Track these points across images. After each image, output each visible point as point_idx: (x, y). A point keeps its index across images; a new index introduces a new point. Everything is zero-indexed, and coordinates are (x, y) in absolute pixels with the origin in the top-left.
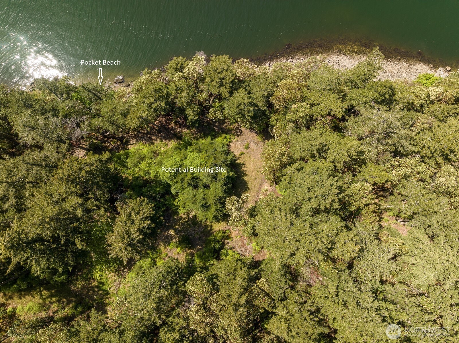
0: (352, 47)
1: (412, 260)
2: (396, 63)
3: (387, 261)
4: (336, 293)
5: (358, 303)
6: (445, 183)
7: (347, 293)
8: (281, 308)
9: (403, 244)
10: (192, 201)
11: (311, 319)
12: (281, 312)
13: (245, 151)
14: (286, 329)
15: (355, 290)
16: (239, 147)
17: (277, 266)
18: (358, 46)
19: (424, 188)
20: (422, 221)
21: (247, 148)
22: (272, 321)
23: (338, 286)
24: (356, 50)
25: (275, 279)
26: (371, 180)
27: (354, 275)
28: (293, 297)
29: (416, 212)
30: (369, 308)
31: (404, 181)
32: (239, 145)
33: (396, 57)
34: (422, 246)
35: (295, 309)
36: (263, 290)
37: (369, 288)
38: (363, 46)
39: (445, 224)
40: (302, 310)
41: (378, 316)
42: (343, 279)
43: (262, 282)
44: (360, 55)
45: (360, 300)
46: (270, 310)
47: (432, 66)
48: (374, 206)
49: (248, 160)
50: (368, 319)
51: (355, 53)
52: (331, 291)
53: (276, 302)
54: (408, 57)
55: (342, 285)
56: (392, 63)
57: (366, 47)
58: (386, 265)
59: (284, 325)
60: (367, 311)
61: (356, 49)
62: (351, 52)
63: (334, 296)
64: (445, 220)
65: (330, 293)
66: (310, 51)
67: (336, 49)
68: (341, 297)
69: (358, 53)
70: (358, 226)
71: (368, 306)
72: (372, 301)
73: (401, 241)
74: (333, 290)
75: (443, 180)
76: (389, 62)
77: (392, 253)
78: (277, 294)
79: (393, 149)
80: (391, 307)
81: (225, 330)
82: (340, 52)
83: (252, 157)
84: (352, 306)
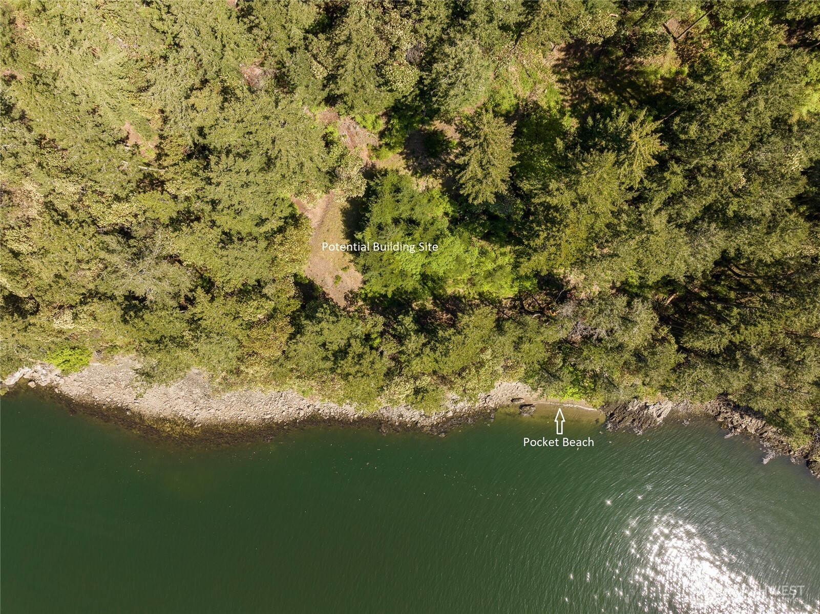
0: (172, 429)
1: (124, 83)
2: (109, 400)
3: (158, 82)
4: (225, 49)
5: (199, 34)
6: (69, 184)
7: (211, 47)
8: (297, 38)
9: (133, 105)
10: (414, 200)
11: (258, 18)
12: (297, 33)
13: (341, 273)
14: (290, 10)
15: (200, 50)
16: (348, 280)
17: (300, 93)
18: (164, 431)
19: (96, 182)
20: (105, 135)
21: (337, 278)
22: (311, 21)
23: (222, 58)
24: (168, 425)
25: (301, 76)
26: (166, 196)
27: (201, 72)
28: (280, 49)
29: (113, 147)
30: (185, 26)
31: (122, 194)
32: (348, 284)
33: (109, 409)
34: (109, 99)
35: (279, 34)
36: (319, 62)
37: (183, 52)
38: (156, 430)
39: (77, 125)
40: (269, 32)
41: (175, 13)
42: (215, 67)
43: (319, 73)
44: (161, 416)
45: (194, 36)
46: (310, 36)
47: (56, 390)
48: (165, 164)
49: (337, 259)
50: (187, 10)
51: (169, 420)
52: (230, 52)
53: (304, 46)
54: (91, 408)
55: (217, 60)
56: (115, 399)
57: (152, 428)
58: (158, 77)
59: (294, 14)
60: (188, 21)
61: (167, 427)
62: (175, 423)
63: (227, 45)
64: (77, 131)
65: (232, 50)
66: (237, 428)
67: (197, 429)
68: (218, 42)
69: (164, 420)
70: (189, 138)
71: (185, 28)
72: (180, 34)
73: (135, 109)
74: (228, 53)
75: (72, 188)
76: (119, 401)
77: (150, 93)
78: (300, 54)
79: (132, 242)
80: (158, 25)
81: (368, 15)
82: (191, 424)
83: (332, 264)
84: (204, 31)
